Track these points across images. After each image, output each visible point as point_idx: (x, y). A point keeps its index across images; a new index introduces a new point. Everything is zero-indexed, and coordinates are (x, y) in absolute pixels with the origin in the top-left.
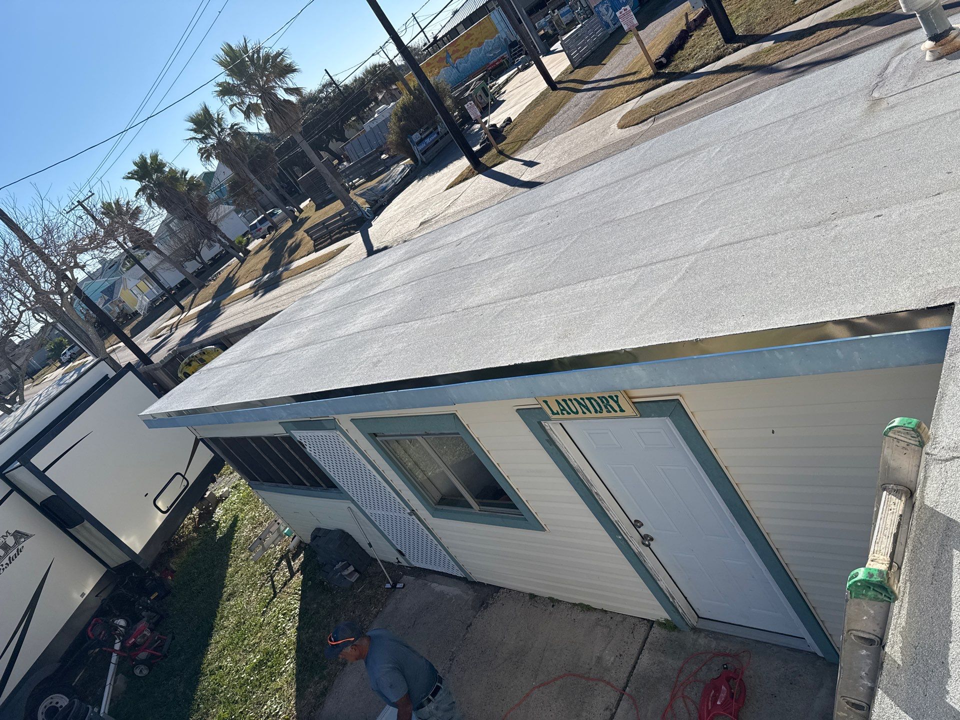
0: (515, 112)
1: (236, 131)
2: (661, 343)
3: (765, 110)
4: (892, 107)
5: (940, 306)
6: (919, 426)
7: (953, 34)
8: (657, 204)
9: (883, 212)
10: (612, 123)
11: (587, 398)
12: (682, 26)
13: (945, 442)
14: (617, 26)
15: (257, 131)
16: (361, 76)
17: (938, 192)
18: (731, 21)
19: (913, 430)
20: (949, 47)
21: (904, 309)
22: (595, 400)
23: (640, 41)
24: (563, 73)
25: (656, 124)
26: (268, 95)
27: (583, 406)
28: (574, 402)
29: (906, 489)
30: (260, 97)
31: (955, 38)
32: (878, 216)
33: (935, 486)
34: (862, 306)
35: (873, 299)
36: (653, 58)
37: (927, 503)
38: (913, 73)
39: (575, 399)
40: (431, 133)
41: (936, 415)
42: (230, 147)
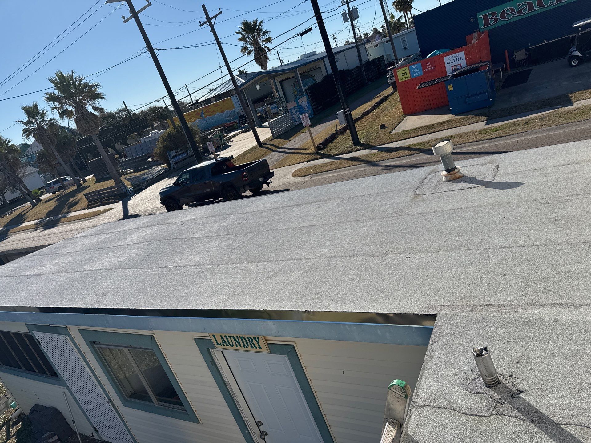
0: (236, 153)
1: (52, 123)
2: (286, 309)
3: (364, 187)
4: (424, 200)
5: (430, 315)
6: (406, 386)
7: (456, 170)
8: (301, 225)
9: (411, 256)
10: (289, 172)
11: (240, 337)
12: (334, 131)
13: (422, 395)
14: (300, 122)
15: (67, 126)
16: (146, 110)
17: (438, 251)
18: (358, 135)
19: (403, 388)
20: (453, 177)
21: (413, 313)
22: (245, 339)
23: (310, 133)
24: (267, 139)
25: (312, 179)
26: (80, 108)
27: (237, 341)
28: (232, 338)
29: (398, 423)
30: (75, 108)
31: (457, 173)
32: (408, 257)
33: (414, 422)
34: (393, 307)
35: (399, 304)
36: (316, 144)
37: (409, 432)
38: (436, 185)
39: (233, 337)
40: (183, 153)
41: (420, 378)
42: (46, 132)
